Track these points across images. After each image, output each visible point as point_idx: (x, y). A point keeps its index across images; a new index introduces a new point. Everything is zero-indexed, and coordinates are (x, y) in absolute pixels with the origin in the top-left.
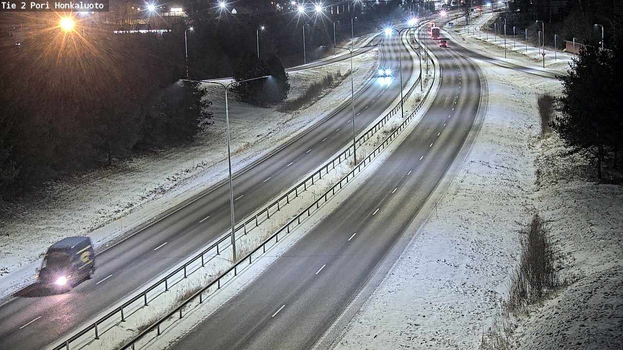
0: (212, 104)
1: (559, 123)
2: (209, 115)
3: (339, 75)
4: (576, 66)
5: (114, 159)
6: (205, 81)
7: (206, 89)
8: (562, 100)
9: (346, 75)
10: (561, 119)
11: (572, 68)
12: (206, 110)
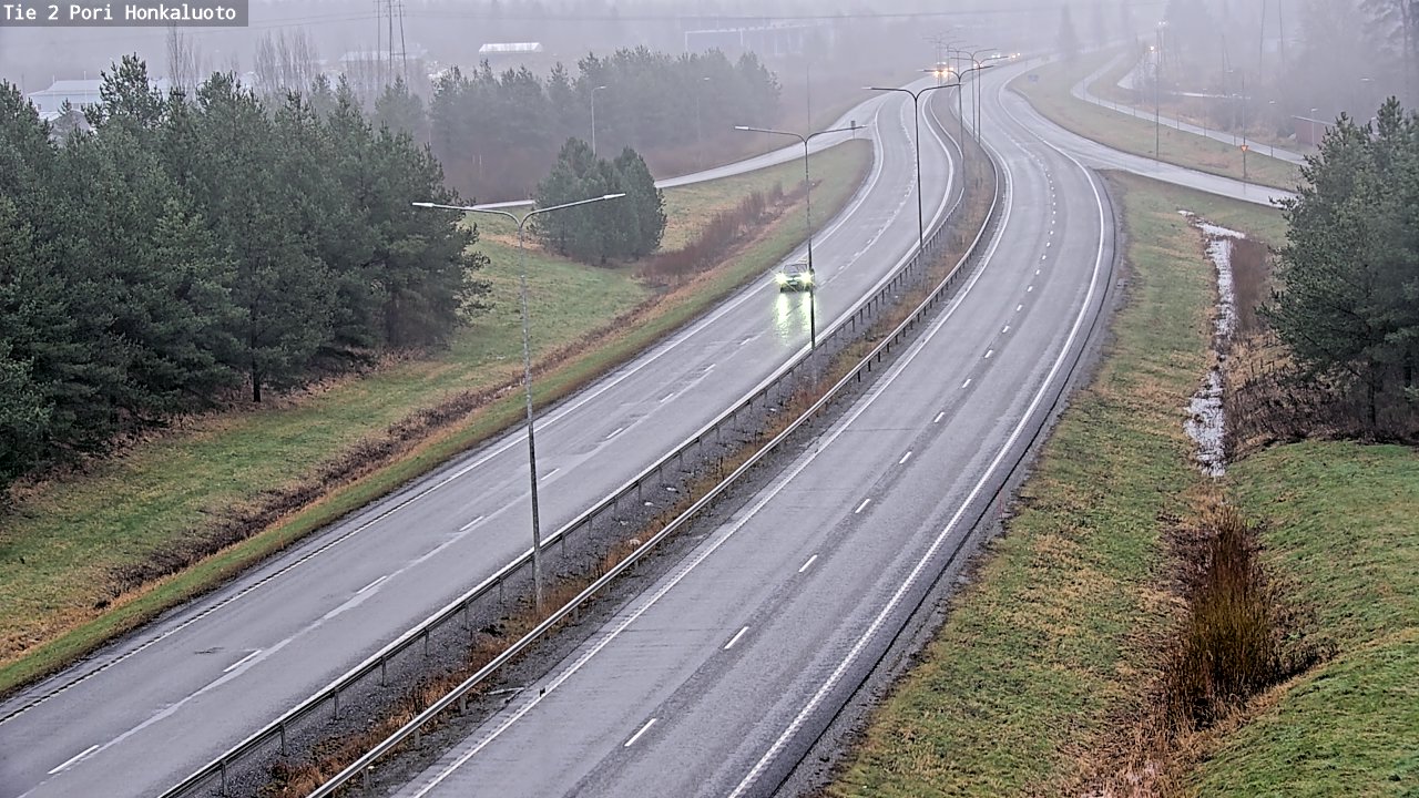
0: (489, 262)
1: (1279, 306)
2: (482, 287)
3: (777, 193)
4: (1317, 173)
5: (265, 386)
6: (474, 208)
7: (476, 226)
8: (1286, 252)
9: (795, 196)
10: (1283, 297)
11: (1309, 180)
12: (476, 276)
